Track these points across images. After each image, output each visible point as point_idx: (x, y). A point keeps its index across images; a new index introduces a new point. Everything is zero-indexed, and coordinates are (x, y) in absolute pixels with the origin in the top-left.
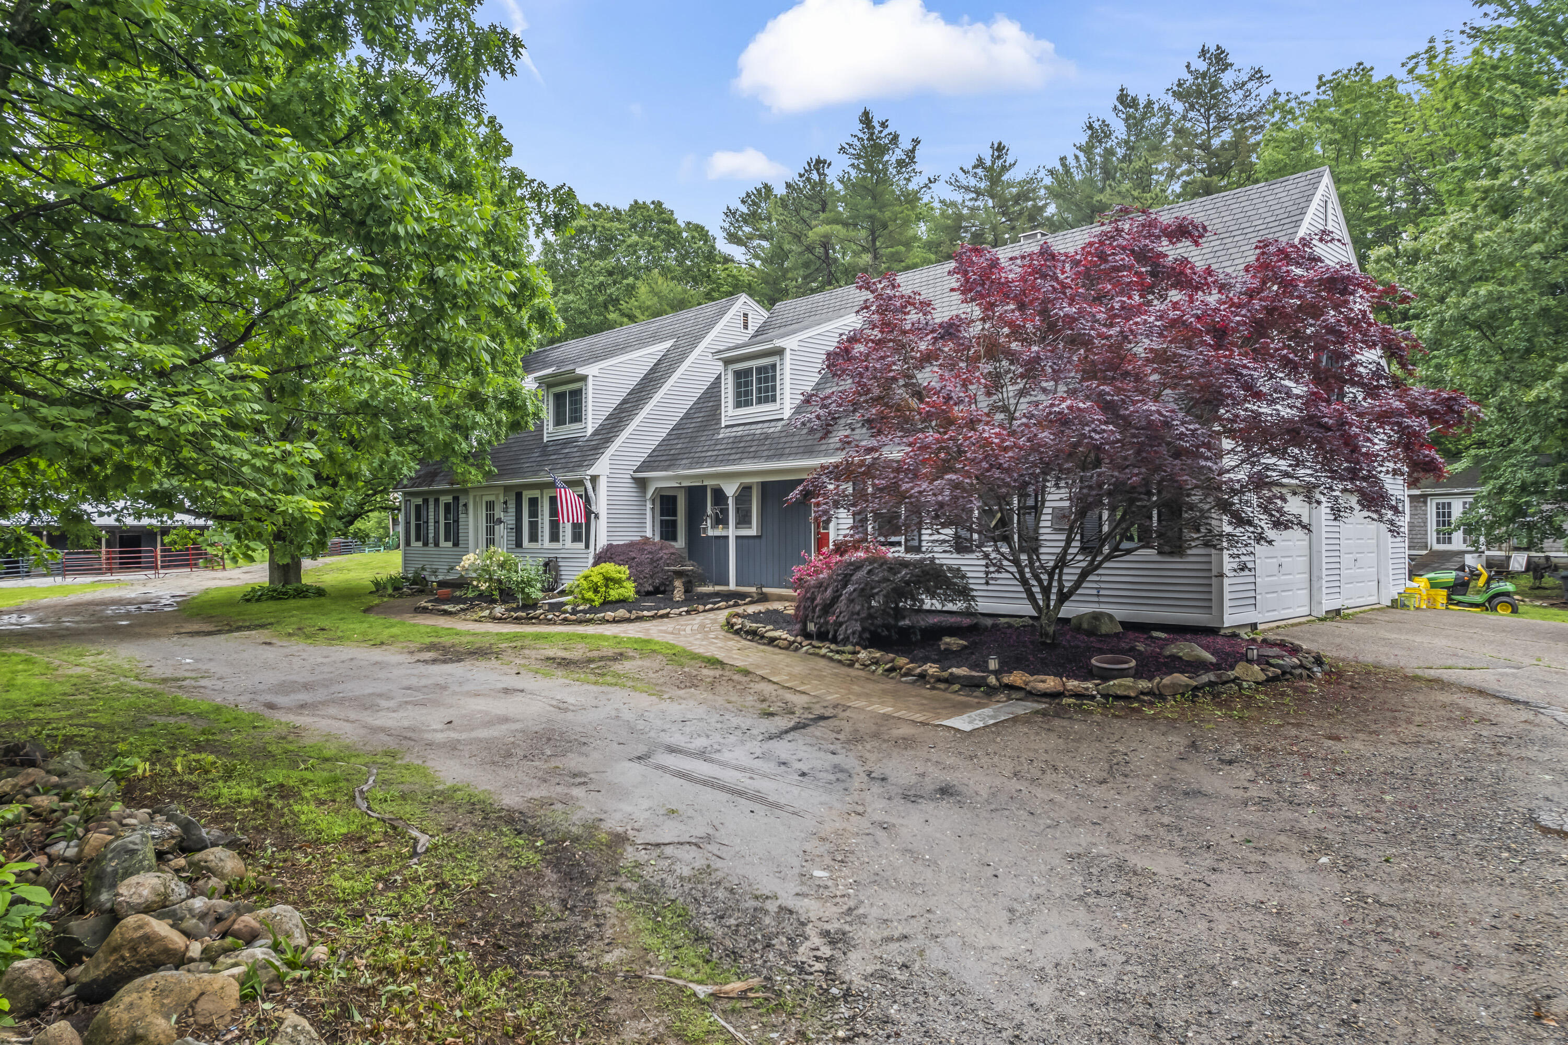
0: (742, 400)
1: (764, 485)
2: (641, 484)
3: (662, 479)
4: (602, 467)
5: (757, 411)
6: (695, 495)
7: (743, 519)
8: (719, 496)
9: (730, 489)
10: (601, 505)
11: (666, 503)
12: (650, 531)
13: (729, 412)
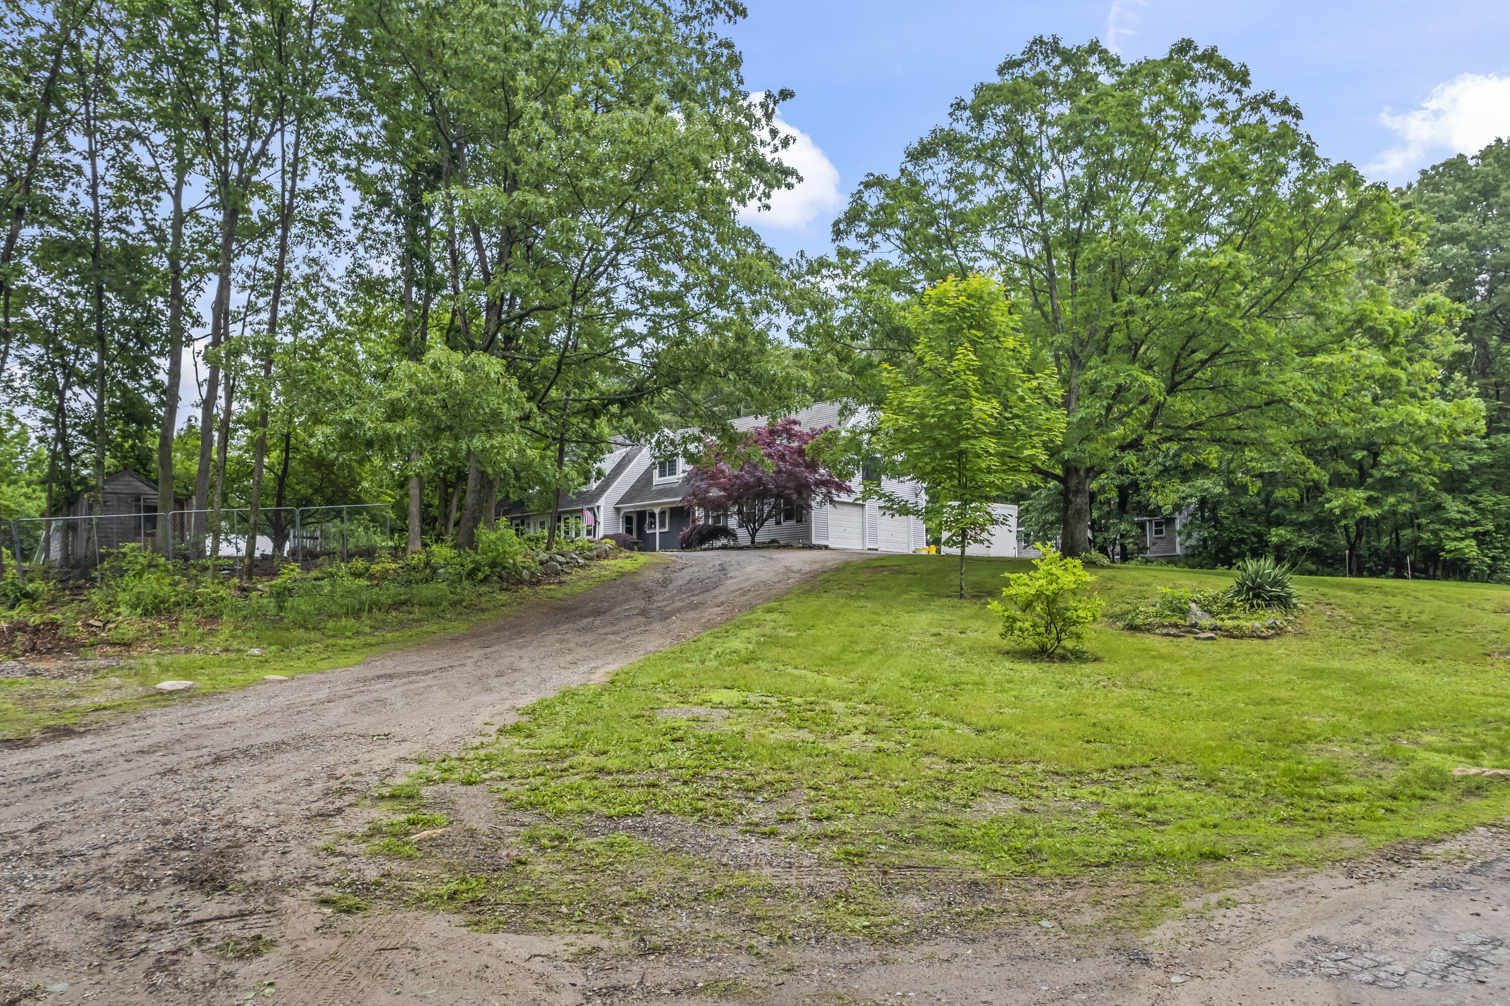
0: (662, 474)
1: (672, 509)
2: (618, 510)
3: (628, 507)
4: (601, 502)
5: (669, 479)
6: (641, 515)
7: (662, 525)
8: (652, 515)
9: (657, 511)
10: (601, 518)
11: (628, 520)
12: (621, 530)
13: (657, 479)
